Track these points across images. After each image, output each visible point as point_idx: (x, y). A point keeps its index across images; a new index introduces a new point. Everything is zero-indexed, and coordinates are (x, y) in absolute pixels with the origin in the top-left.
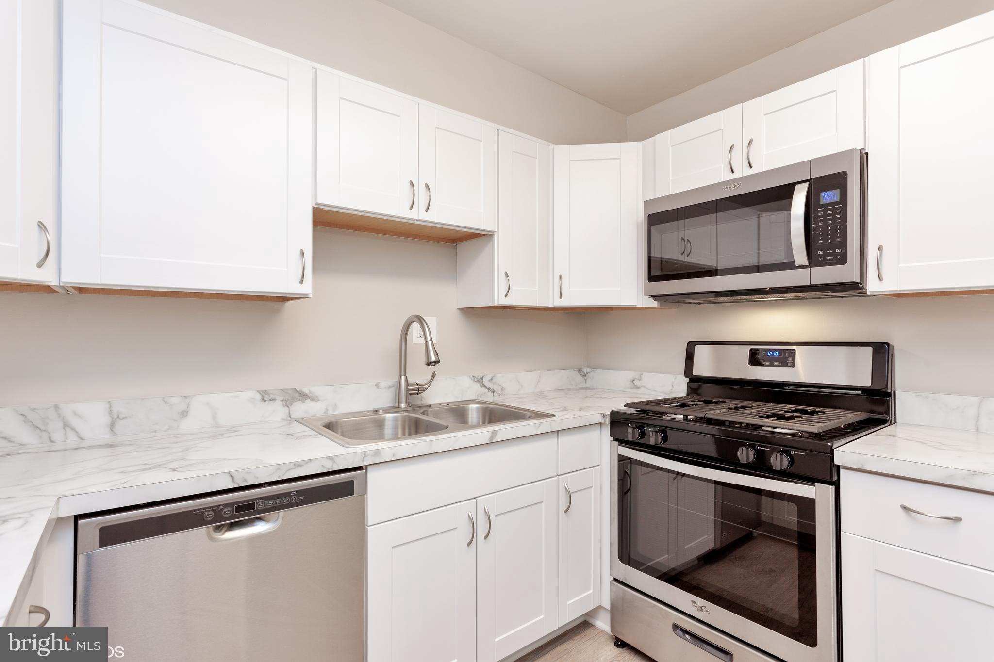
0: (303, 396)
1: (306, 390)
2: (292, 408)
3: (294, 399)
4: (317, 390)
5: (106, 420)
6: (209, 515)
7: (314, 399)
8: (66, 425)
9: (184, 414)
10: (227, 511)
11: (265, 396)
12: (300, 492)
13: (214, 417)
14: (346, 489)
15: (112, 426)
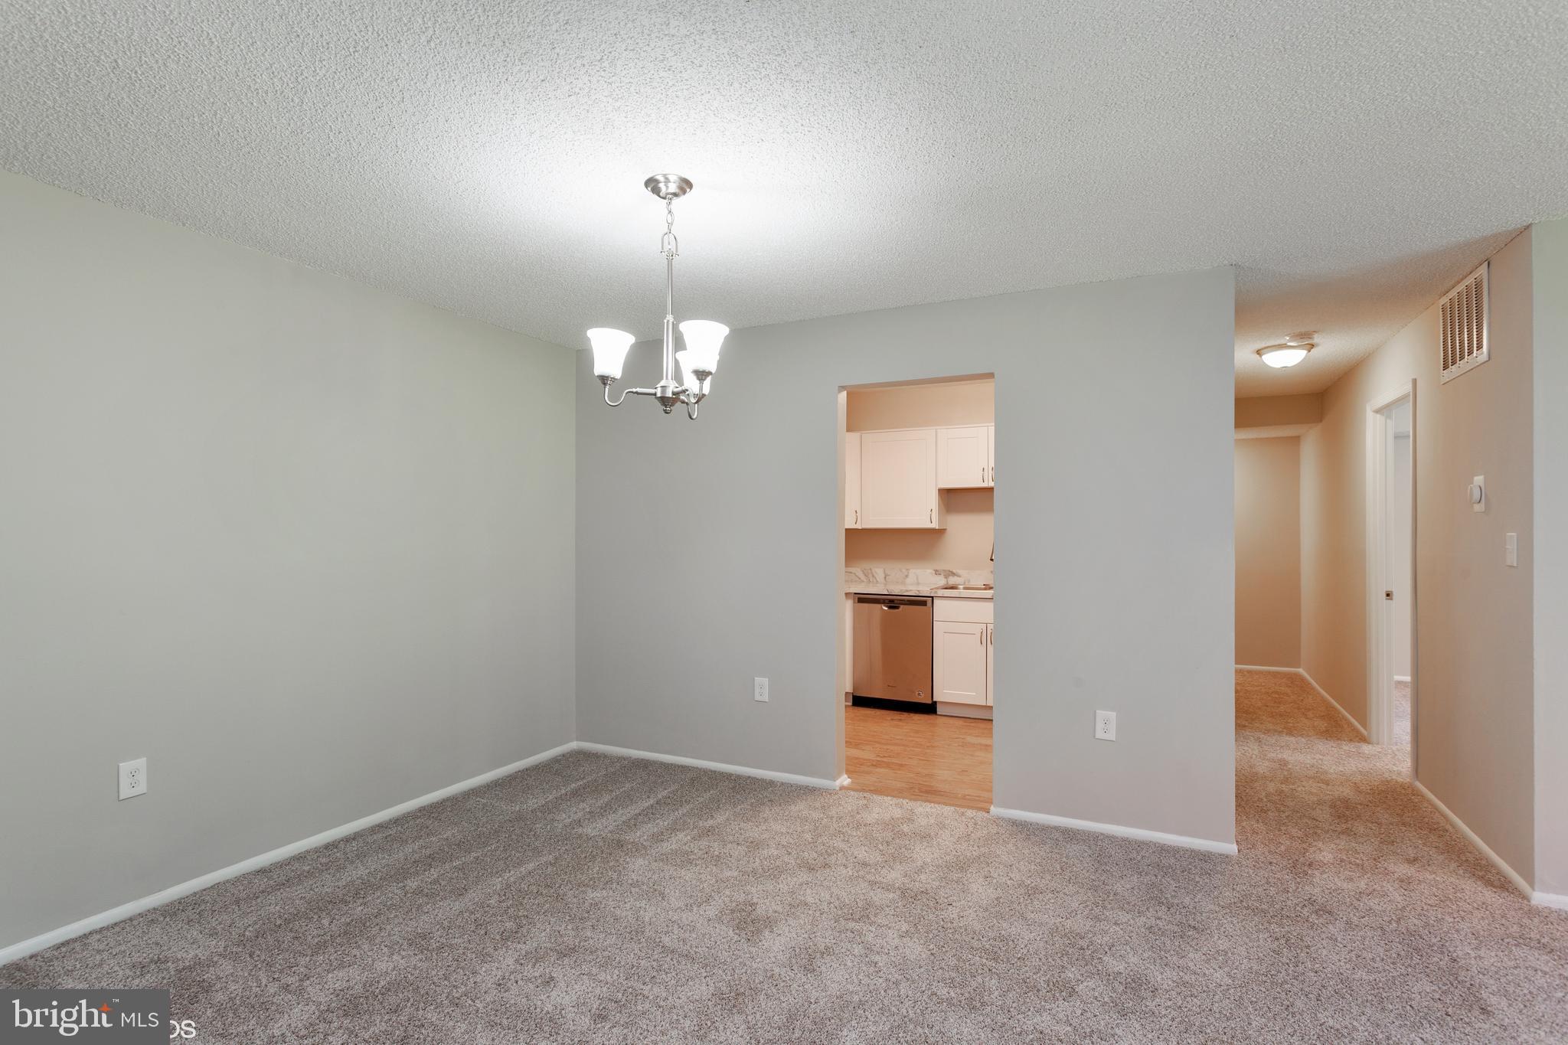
0: (953, 574)
1: (954, 571)
2: (949, 580)
3: (949, 575)
4: (960, 572)
5: (883, 576)
6: (882, 601)
7: (959, 576)
8: (873, 576)
9: (907, 576)
10: (887, 601)
11: (937, 572)
12: (908, 601)
13: (917, 579)
14: (924, 603)
15: (885, 578)
